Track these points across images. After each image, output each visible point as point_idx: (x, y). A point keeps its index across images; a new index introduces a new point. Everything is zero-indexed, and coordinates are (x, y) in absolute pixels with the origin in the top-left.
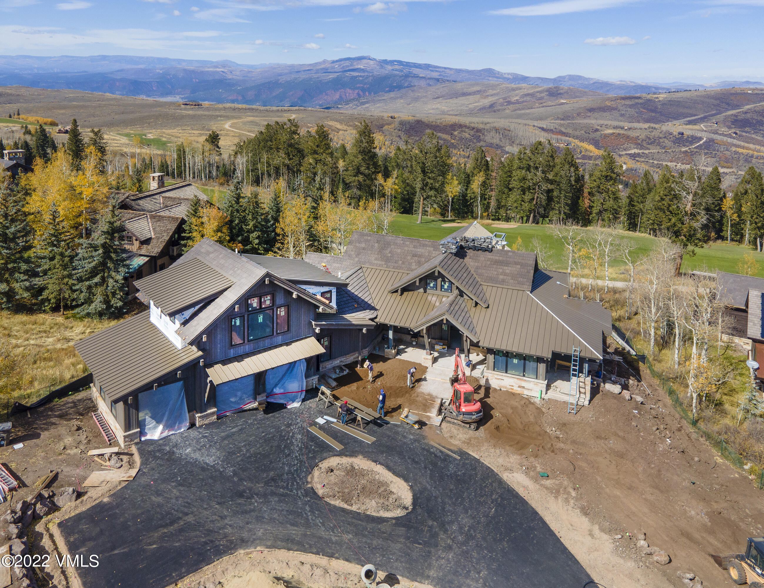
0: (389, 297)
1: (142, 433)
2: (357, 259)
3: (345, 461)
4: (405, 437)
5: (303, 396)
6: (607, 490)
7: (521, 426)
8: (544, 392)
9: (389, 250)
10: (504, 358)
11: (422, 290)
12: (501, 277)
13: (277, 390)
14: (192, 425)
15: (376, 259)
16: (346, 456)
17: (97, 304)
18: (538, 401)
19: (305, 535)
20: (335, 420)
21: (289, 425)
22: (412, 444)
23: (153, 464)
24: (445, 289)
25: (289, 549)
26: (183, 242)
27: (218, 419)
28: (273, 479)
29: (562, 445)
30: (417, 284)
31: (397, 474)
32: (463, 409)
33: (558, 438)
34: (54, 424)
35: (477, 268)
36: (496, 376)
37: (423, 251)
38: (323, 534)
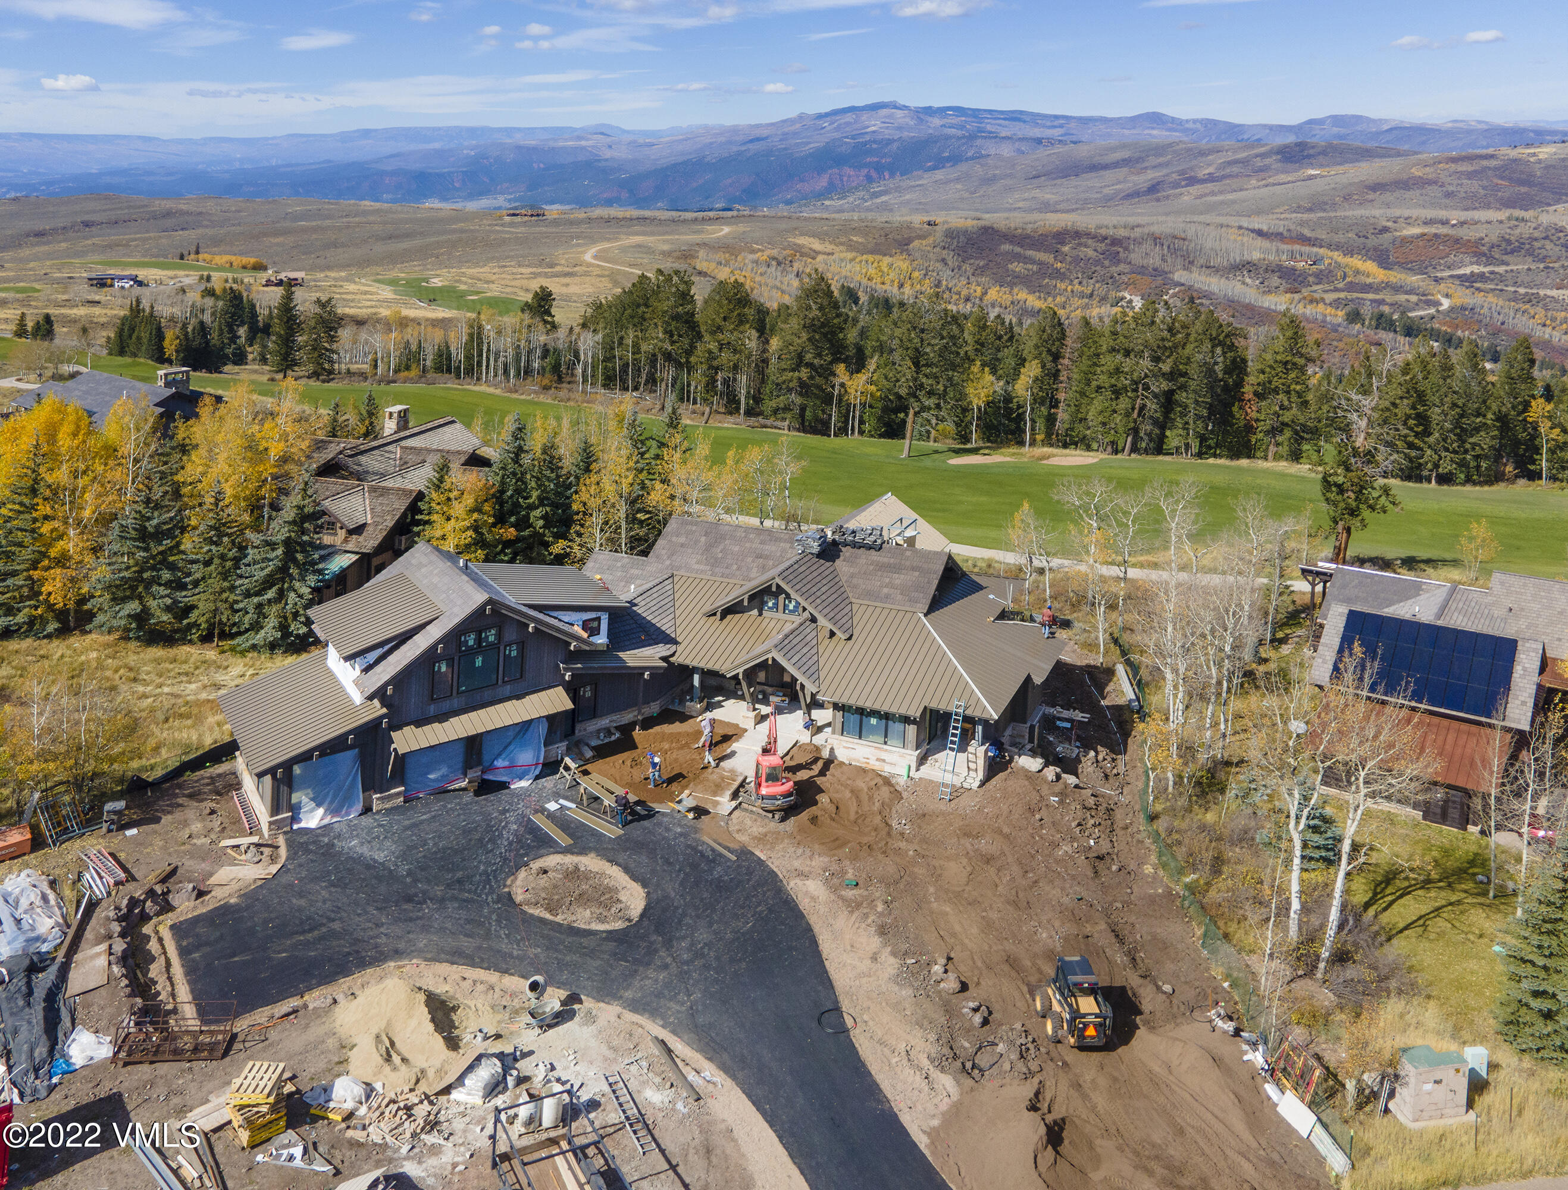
0: (702, 622)
1: (295, 819)
2: (668, 562)
3: (569, 860)
4: (668, 830)
5: (538, 772)
7: (852, 816)
8: (913, 768)
9: (721, 547)
10: (857, 717)
11: (755, 612)
12: (885, 590)
13: (499, 763)
14: (367, 810)
15: (698, 563)
16: (572, 853)
17: (269, 631)
18: (902, 781)
19: (480, 948)
20: (573, 806)
21: (504, 812)
22: (675, 839)
23: (303, 859)
24: (789, 610)
25: (453, 963)
26: (416, 529)
27: (405, 802)
28: (459, 881)
29: (903, 845)
30: (746, 603)
31: (635, 878)
32: (764, 791)
33: (902, 834)
35: (852, 576)
36: (844, 744)
37: (774, 548)
38: (504, 946)
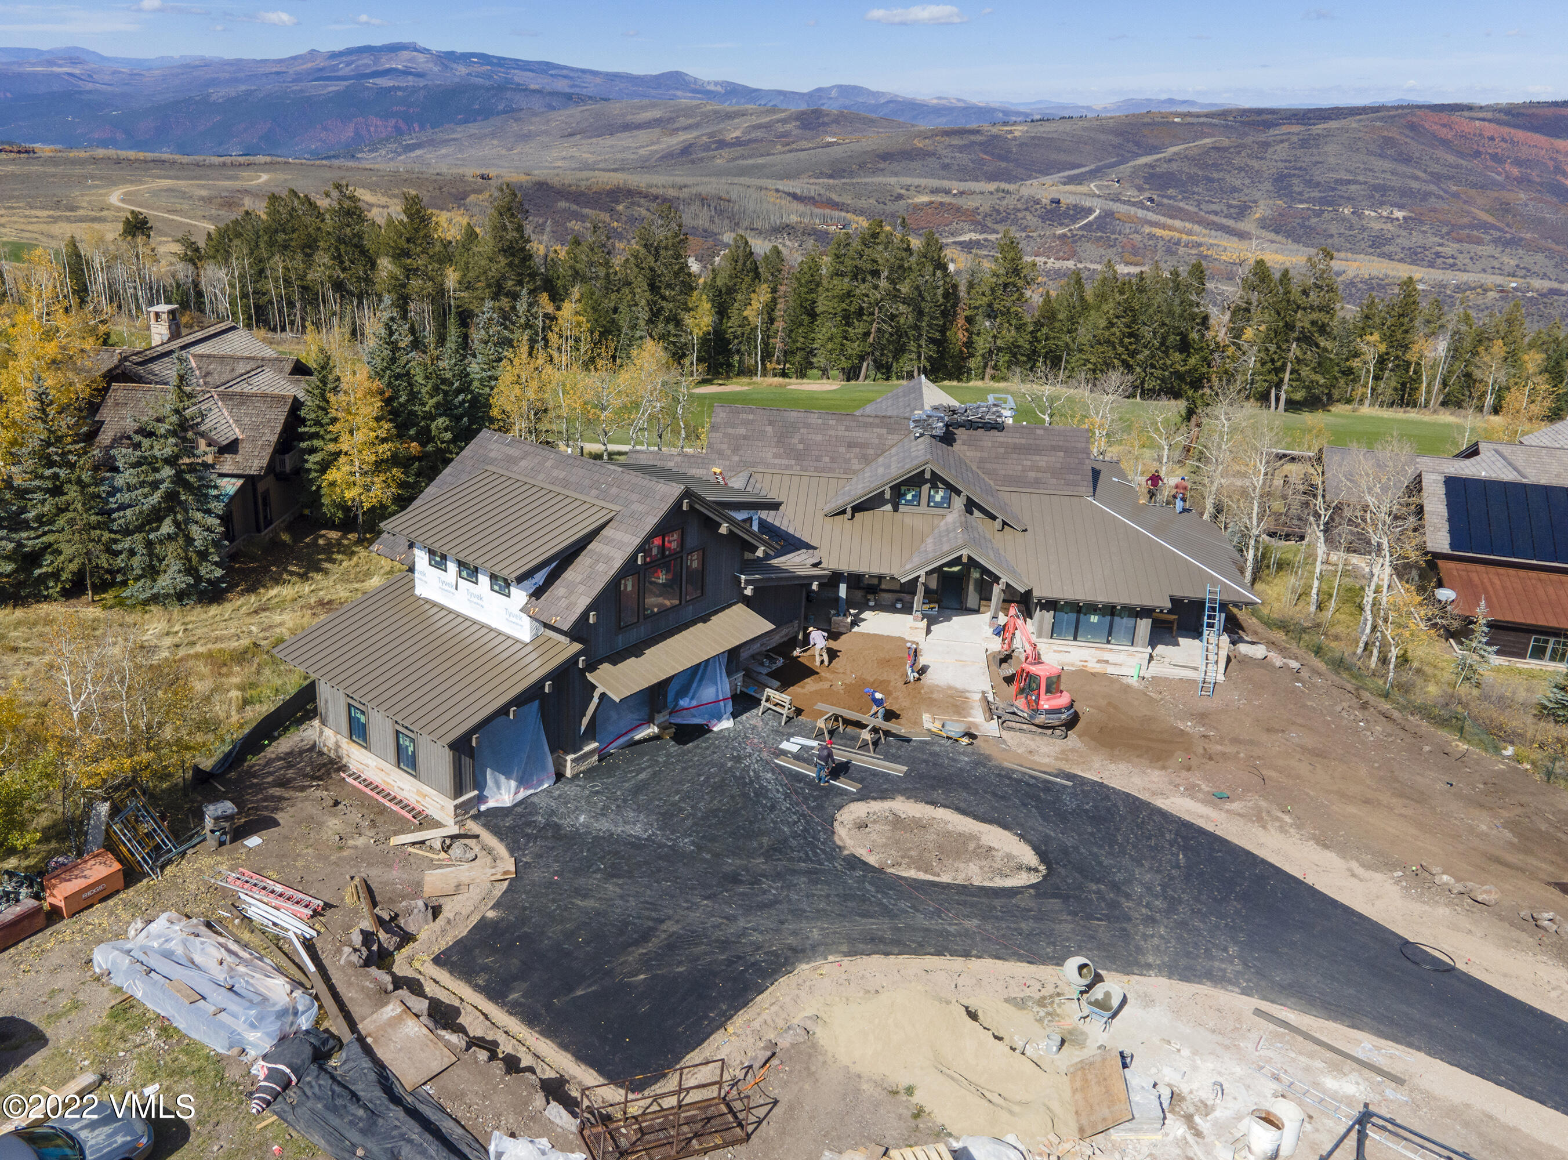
1: (481, 799)
2: (736, 458)
3: (877, 806)
4: (954, 760)
5: (731, 708)
6: (1336, 808)
7: (1135, 725)
8: (1144, 667)
9: (797, 436)
10: (1073, 616)
11: (889, 508)
12: (1032, 475)
14: (559, 776)
15: (775, 456)
16: (874, 798)
17: (171, 578)
18: (1136, 683)
19: (897, 929)
21: (738, 759)
22: (974, 769)
23: (533, 848)
24: (936, 503)
27: (600, 760)
28: (774, 849)
29: (1220, 747)
30: (885, 496)
31: (984, 820)
32: (1047, 704)
33: (1205, 736)
34: (281, 799)
35: (982, 461)
36: (1055, 648)
37: (867, 435)
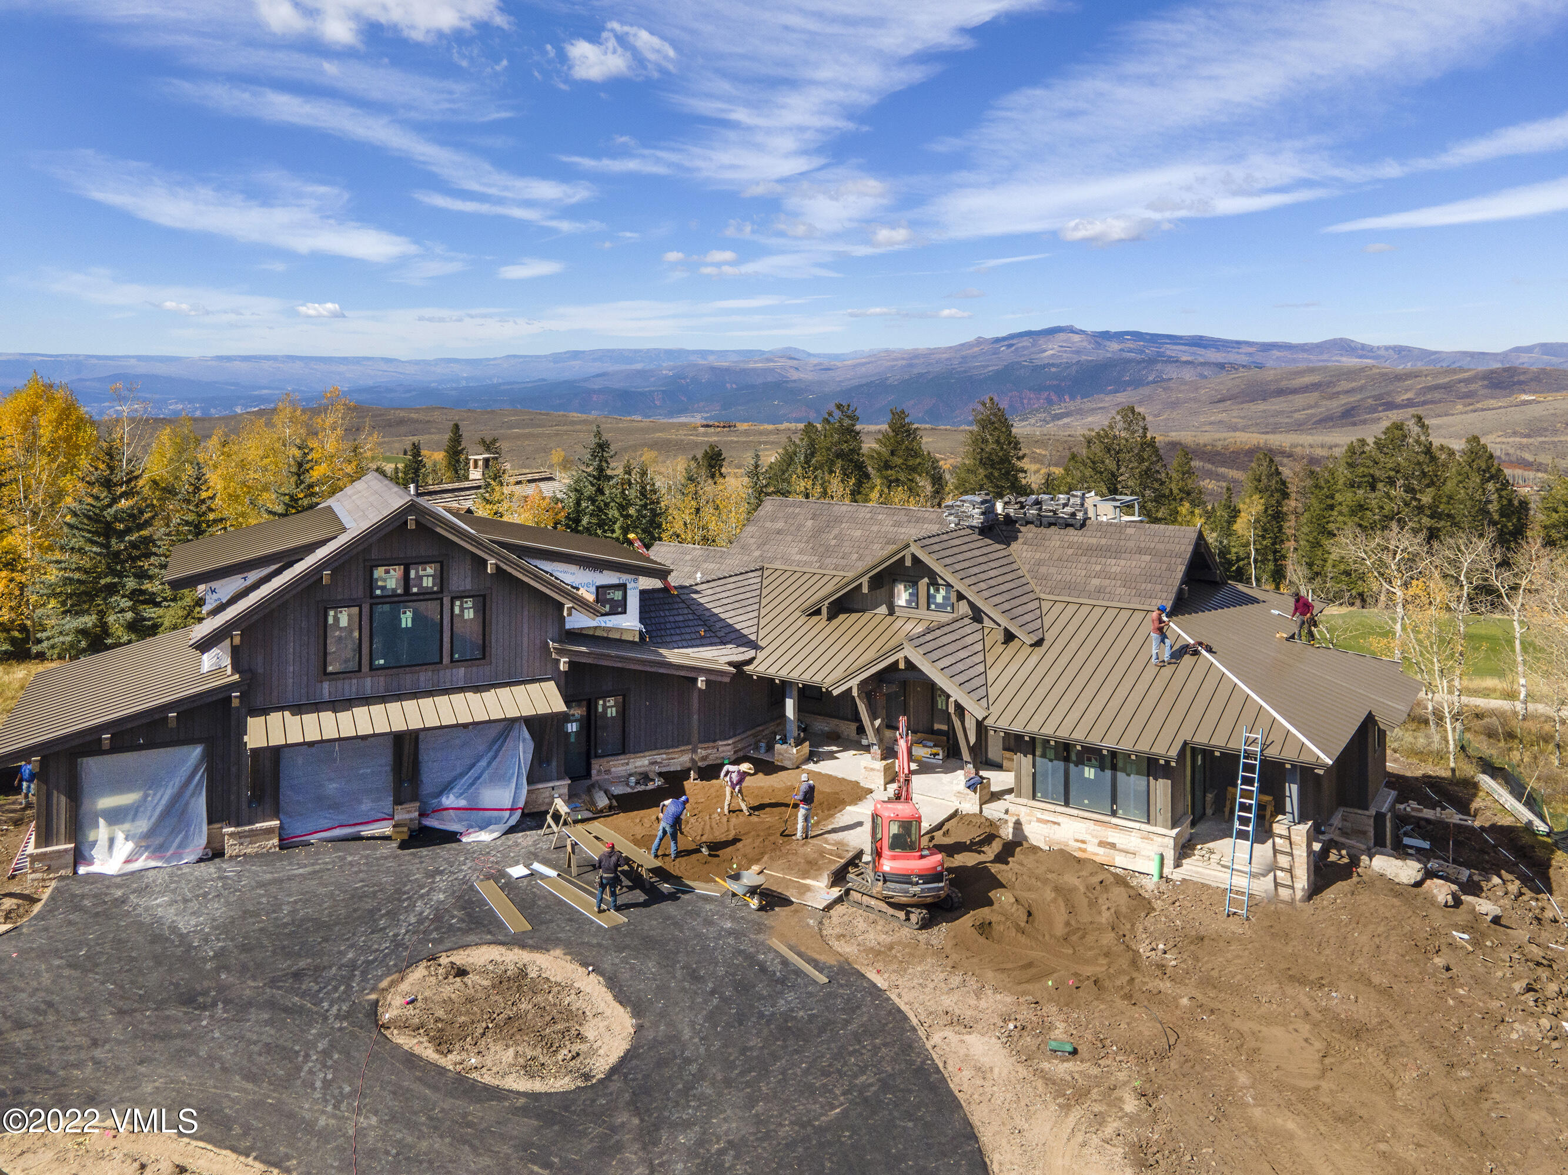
0: (799, 623)
1: (79, 856)
2: (757, 553)
3: (512, 957)
4: (709, 922)
5: (513, 821)
6: (1257, 1112)
7: (1060, 930)
8: (1169, 862)
9: (836, 531)
10: (1060, 762)
11: (883, 609)
12: (1096, 582)
14: (215, 853)
15: (800, 552)
16: (523, 946)
18: (1150, 884)
20: (553, 873)
21: (432, 874)
22: (719, 937)
24: (937, 605)
27: (282, 847)
28: (298, 975)
29: (1166, 986)
30: (865, 590)
31: (622, 998)
32: (887, 866)
33: (1162, 967)
35: (1039, 563)
36: (1039, 815)
38: (306, 1108)
